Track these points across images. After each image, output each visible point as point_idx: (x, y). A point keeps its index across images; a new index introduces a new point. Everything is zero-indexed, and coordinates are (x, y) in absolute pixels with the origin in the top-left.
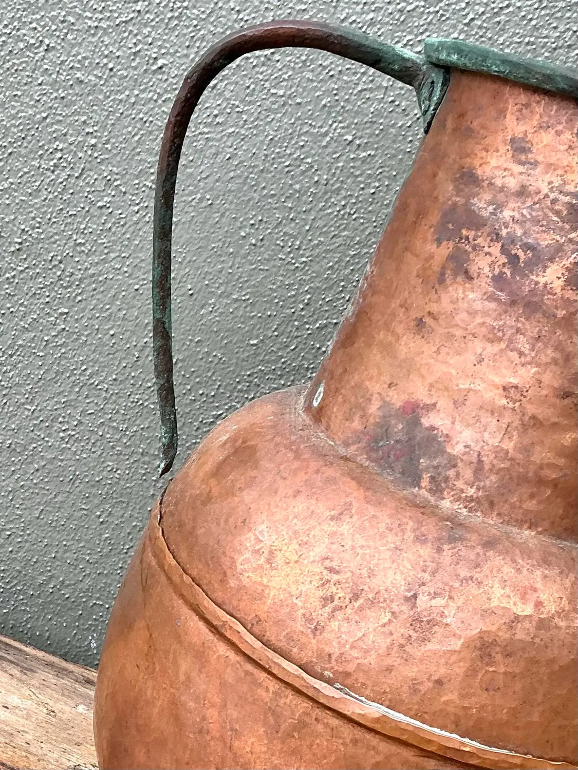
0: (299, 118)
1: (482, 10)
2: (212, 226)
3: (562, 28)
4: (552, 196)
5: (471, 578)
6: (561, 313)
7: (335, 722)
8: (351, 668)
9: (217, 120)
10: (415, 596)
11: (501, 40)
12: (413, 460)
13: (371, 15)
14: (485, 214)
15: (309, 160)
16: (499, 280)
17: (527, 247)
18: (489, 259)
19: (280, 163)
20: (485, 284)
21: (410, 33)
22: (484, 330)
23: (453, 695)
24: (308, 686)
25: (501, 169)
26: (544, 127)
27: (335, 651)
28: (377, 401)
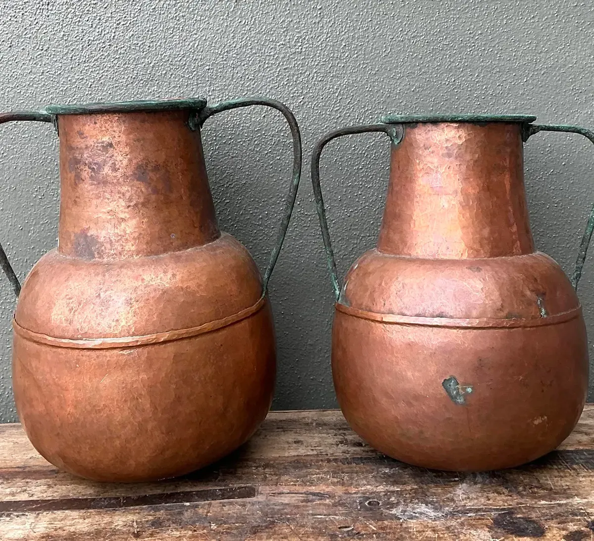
0: (38, 143)
1: (93, 81)
2: (19, 197)
3: (126, 77)
4: (96, 145)
5: (117, 280)
6: (115, 181)
7: (88, 353)
8: (86, 330)
9: (4, 155)
10: (99, 295)
11: (105, 89)
12: (90, 249)
13: (51, 96)
14: (79, 158)
15: (50, 157)
16: (91, 177)
17: (95, 164)
18: (86, 172)
19: (38, 163)
20: (88, 181)
21: (69, 98)
22: (94, 196)
23: (123, 323)
24: (74, 344)
25: (78, 142)
26: (84, 125)
27: (79, 327)
28: (73, 235)
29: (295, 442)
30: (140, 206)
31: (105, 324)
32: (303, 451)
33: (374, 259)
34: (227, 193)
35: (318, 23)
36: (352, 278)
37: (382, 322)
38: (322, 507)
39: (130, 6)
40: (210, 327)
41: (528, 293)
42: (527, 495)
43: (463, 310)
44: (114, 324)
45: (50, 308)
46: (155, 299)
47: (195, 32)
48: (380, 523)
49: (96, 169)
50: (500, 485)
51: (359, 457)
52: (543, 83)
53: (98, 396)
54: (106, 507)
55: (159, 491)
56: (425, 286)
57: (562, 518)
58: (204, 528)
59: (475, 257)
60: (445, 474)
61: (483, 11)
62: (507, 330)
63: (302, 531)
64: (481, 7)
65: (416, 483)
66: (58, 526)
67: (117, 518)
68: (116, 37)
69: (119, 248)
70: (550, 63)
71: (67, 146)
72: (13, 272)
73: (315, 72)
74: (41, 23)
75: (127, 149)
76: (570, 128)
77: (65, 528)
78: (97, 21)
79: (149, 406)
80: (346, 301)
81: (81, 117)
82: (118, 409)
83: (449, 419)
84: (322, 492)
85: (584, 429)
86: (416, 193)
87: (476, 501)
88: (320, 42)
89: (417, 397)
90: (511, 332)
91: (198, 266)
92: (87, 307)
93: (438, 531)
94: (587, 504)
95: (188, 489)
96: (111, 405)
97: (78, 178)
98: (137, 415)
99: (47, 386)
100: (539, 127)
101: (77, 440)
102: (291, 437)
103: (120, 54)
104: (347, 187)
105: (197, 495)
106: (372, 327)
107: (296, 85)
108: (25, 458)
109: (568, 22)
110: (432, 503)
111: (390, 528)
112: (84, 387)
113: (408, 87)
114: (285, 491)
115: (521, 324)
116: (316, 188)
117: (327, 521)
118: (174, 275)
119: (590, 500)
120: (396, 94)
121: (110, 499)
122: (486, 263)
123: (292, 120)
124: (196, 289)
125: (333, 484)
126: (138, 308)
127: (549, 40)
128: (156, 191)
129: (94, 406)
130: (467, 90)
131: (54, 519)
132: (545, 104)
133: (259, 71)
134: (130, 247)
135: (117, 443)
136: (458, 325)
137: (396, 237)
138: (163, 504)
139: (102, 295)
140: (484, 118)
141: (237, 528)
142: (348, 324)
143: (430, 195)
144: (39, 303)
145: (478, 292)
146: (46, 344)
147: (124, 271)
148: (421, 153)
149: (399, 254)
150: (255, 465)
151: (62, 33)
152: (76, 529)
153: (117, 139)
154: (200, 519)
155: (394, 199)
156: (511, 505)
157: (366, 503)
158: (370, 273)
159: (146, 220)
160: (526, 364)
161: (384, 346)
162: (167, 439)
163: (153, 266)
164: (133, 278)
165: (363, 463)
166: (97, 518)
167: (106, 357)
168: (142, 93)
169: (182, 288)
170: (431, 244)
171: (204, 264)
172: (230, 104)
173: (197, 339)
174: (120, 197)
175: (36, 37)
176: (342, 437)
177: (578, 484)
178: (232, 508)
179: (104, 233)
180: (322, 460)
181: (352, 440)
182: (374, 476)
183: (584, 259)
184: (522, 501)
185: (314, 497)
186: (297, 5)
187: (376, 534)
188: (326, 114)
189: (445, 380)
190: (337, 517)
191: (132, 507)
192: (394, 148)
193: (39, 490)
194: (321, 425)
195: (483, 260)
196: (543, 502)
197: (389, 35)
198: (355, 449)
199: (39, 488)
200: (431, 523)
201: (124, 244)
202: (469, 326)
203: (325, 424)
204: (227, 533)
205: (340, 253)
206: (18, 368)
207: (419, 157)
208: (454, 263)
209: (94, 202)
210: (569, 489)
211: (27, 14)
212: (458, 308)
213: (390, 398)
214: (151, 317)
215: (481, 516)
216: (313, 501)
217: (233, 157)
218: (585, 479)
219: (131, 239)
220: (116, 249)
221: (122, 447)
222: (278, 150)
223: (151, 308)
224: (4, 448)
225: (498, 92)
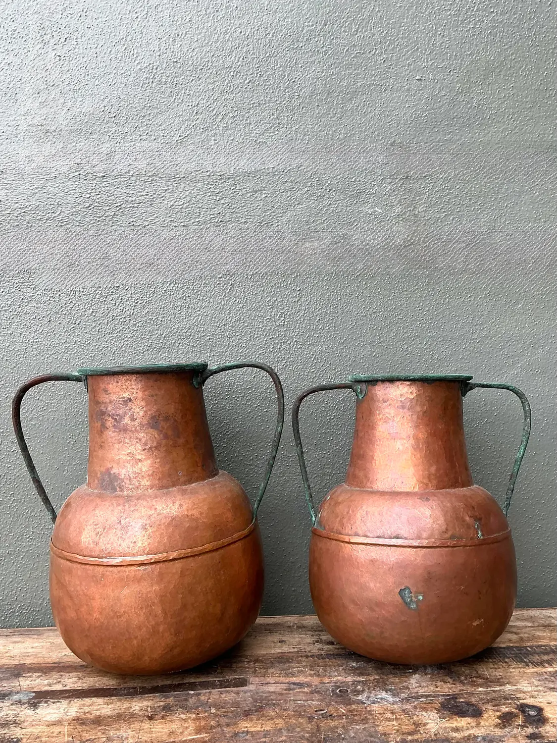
0: (72, 399)
1: (116, 348)
2: (56, 443)
3: (143, 346)
4: (118, 400)
5: (135, 509)
6: (133, 429)
7: (111, 569)
8: (110, 550)
9: (44, 409)
10: (120, 521)
12: (113, 484)
13: (82, 361)
14: (104, 410)
15: (81, 411)
16: (114, 426)
17: (117, 415)
18: (110, 422)
19: (71, 415)
20: (112, 429)
21: (97, 362)
22: (116, 441)
23: (139, 544)
24: (100, 562)
25: (104, 398)
26: (109, 383)
27: (104, 547)
28: (99, 473)
29: (280, 642)
30: (153, 449)
31: (124, 545)
32: (286, 649)
33: (343, 492)
34: (224, 439)
35: (298, 301)
36: (326, 507)
37: (349, 543)
38: (301, 694)
40: (210, 548)
41: (467, 518)
42: (468, 683)
43: (415, 532)
44: (132, 545)
45: (80, 533)
46: (166, 524)
47: (198, 309)
48: (349, 707)
49: (118, 419)
50: (446, 676)
51: (332, 653)
52: (479, 350)
53: (119, 604)
54: (125, 695)
55: (169, 682)
56: (384, 513)
57: (496, 702)
58: (206, 712)
59: (424, 490)
60: (401, 667)
61: (430, 292)
62: (450, 549)
63: (285, 714)
64: (428, 289)
65: (378, 674)
66: (87, 711)
67: (134, 704)
68: (135, 314)
69: (137, 484)
70: (484, 333)
71: (95, 402)
72: (50, 504)
73: (295, 341)
74: (74, 302)
75: (143, 403)
76: (500, 385)
77: (92, 712)
78: (119, 300)
79: (160, 612)
80: (321, 526)
81: (106, 377)
82: (135, 615)
83: (404, 621)
84: (302, 682)
85: (514, 630)
86: (377, 438)
87: (426, 689)
88: (299, 317)
89: (379, 604)
90: (453, 551)
91: (200, 497)
92: (109, 532)
93: (395, 713)
94: (516, 691)
95: (193, 681)
96: (130, 612)
97: (104, 427)
98: (151, 619)
99: (78, 596)
100: (475, 384)
101: (102, 640)
102: (276, 637)
103: (138, 327)
104: (320, 434)
105: (199, 685)
106: (341, 546)
107: (280, 352)
108: (60, 655)
109: (498, 300)
110: (390, 690)
111: (357, 711)
112: (107, 596)
113: (370, 352)
114: (271, 682)
115: (462, 544)
116: (296, 435)
117: (305, 706)
118: (181, 505)
119: (519, 687)
120: (361, 358)
121: (129, 688)
122: (434, 495)
123: (276, 379)
124: (199, 516)
125: (311, 675)
126: (152, 532)
127: (483, 315)
128: (166, 437)
129: (116, 612)
130: (417, 355)
131: (84, 705)
132: (480, 367)
133: (250, 340)
134: (146, 482)
135: (135, 642)
136: (411, 545)
137: (361, 474)
138: (172, 693)
139: (123, 522)
140: (431, 377)
141: (232, 712)
142: (322, 544)
143: (388, 439)
144: (72, 528)
145: (427, 518)
146: (77, 562)
147: (141, 502)
148: (380, 405)
149: (363, 488)
150: (247, 660)
151: (91, 310)
152: (101, 713)
153: (135, 395)
154: (202, 704)
155: (360, 443)
156: (455, 692)
157: (337, 691)
158: (340, 503)
159: (158, 460)
160: (466, 577)
161: (352, 562)
162: (175, 639)
163: (164, 498)
164: (148, 507)
165: (335, 658)
166: (118, 704)
167: (126, 572)
169: (187, 516)
170: (389, 480)
171: (205, 496)
172: (226, 367)
173: (200, 558)
174: (137, 442)
175: (70, 313)
176: (317, 637)
177: (509, 674)
178: (229, 695)
179: (124, 471)
180: (301, 656)
181: (325, 640)
182: (343, 669)
183: (513, 491)
184: (464, 688)
185: (295, 686)
186: (281, 287)
187: (345, 716)
188: (304, 375)
189: (401, 590)
190: (314, 703)
191: (147, 695)
192: (359, 403)
193: (71, 682)
194: (301, 627)
195: (431, 492)
196: (481, 689)
197: (355, 311)
198: (328, 647)
199: (71, 680)
200: (391, 707)
201: (141, 480)
202: (421, 545)
203: (304, 627)
204: (224, 716)
205: (316, 487)
206: (54, 582)
207: (379, 409)
208: (407, 494)
209: (117, 446)
210: (502, 678)
211: (63, 295)
212: (411, 531)
213: (356, 604)
214: (162, 539)
215: (431, 700)
216: (294, 689)
217: (229, 410)
218: (515, 670)
219: (146, 476)
220: (134, 484)
221: (138, 645)
222: (266, 404)
223: (163, 532)
224: (43, 647)
225: (442, 356)
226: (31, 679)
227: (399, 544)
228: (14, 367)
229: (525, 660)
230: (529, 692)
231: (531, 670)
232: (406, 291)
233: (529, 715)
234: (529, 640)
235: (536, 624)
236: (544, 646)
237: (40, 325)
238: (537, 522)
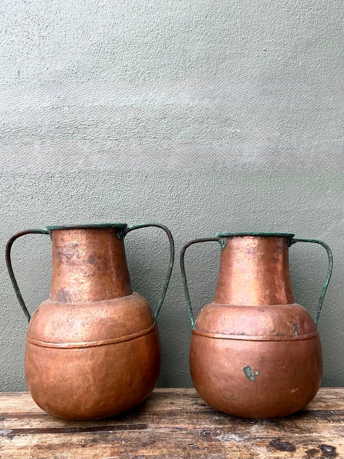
1: (73, 216)
2: (34, 274)
3: (90, 214)
4: (69, 245)
5: (78, 313)
6: (79, 263)
7: (62, 350)
8: (61, 338)
9: (27, 253)
10: (68, 320)
12: (65, 298)
13: (51, 223)
14: (61, 252)
16: (67, 261)
17: (69, 255)
18: (64, 259)
20: (65, 263)
22: (68, 271)
23: (80, 335)
24: (55, 346)
25: (61, 244)
26: (64, 235)
27: (57, 337)
28: (57, 291)
29: (171, 403)
30: (91, 276)
31: (70, 335)
32: (175, 408)
33: (211, 307)
34: (140, 274)
35: (187, 187)
36: (200, 316)
37: (213, 338)
38: (180, 434)
39: (92, 178)
40: (124, 339)
41: (288, 324)
42: (289, 432)
43: (254, 331)
44: (75, 335)
45: (44, 327)
46: (97, 323)
47: (125, 191)
48: (210, 443)
49: (69, 257)
50: (275, 426)
51: (203, 411)
52: (303, 219)
53: (66, 373)
54: (69, 432)
55: (97, 426)
56: (235, 319)
57: (305, 443)
58: (118, 443)
59: (261, 305)
60: (247, 420)
61: (271, 182)
62: (276, 342)
63: (169, 446)
64: (270, 180)
65: (231, 424)
66: (44, 441)
67: (74, 438)
68: (85, 194)
69: (80, 298)
70: (306, 208)
71: (56, 246)
72: (27, 311)
73: (186, 212)
75: (85, 247)
76: (313, 240)
77: (47, 442)
78: (75, 186)
79: (91, 378)
80: (196, 328)
81: (62, 231)
82: (76, 380)
83: (247, 388)
84: (182, 427)
85: (323, 400)
86: (232, 272)
87: (261, 433)
88: (188, 197)
89: (230, 377)
90: (278, 343)
91: (119, 307)
92: (61, 327)
93: (239, 447)
94: (320, 437)
95: (113, 425)
96: (72, 378)
97: (61, 262)
98: (86, 383)
99: (41, 367)
100: (297, 239)
101: (55, 396)
102: (169, 401)
103: (87, 202)
104: (201, 271)
105: (116, 427)
106: (208, 341)
107: (176, 219)
108: (30, 408)
109: (315, 188)
110: (238, 434)
111: (215, 445)
112: (59, 368)
113: (233, 220)
114: (162, 427)
115: (284, 339)
116: (182, 270)
117: (182, 441)
118: (107, 311)
119: (322, 434)
120: (227, 224)
121: (72, 429)
122: (267, 308)
123: (169, 234)
124: (118, 319)
125: (188, 424)
126: (88, 328)
127: (306, 197)
128: (99, 269)
129: (64, 378)
130: (263, 222)
131: (42, 438)
132: (304, 230)
133: (157, 211)
134: (85, 297)
135: (75, 397)
136: (251, 339)
137: (222, 295)
138: (99, 431)
139: (70, 321)
140: (266, 234)
141: (135, 444)
142: (197, 339)
143: (239, 273)
144: (39, 325)
145: (262, 322)
146: (41, 346)
147: (81, 309)
148: (235, 251)
149: (223, 304)
150: (148, 414)
151: (58, 192)
152: (52, 442)
153: (80, 242)
154: (117, 439)
155: (222, 275)
156: (280, 436)
157: (204, 433)
158: (208, 313)
159: (93, 283)
160: (287, 360)
161: (214, 350)
162: (101, 396)
163: (96, 307)
164: (86, 312)
165: (205, 414)
166: (64, 437)
167: (71, 352)
168: (97, 222)
169: (111, 318)
170: (239, 298)
171: (123, 306)
172: (138, 226)
173: (118, 345)
174: (81, 272)
176: (195, 401)
177: (317, 426)
178: (134, 434)
179: (72, 289)
180: (183, 412)
181: (200, 403)
182: (209, 420)
183: (321, 308)
184: (286, 434)
185: (177, 430)
186: (177, 178)
187: (207, 448)
188: (191, 234)
189: (244, 368)
190: (188, 440)
191: (82, 433)
192: (223, 250)
193: (36, 424)
194: (186, 395)
195: (266, 307)
196: (297, 435)
197: (224, 194)
198: (201, 407)
199: (36, 423)
200: (236, 443)
201: (82, 295)
202: (257, 339)
203: (187, 395)
204: (130, 446)
205: (198, 306)
206: (27, 359)
207: (234, 254)
208: (250, 307)
209: (68, 274)
210: (311, 429)
211: (41, 182)
212: (251, 330)
213: (217, 377)
214: (94, 332)
215: (263, 440)
216: (176, 431)
217: (143, 255)
218: (321, 424)
219: (86, 293)
220: (78, 298)
221: (77, 400)
222: (166, 252)
223: (94, 327)
224: (20, 403)
225: (279, 223)
226: (11, 422)
227: (243, 339)
228: (10, 226)
229: (328, 418)
230: (328, 438)
231: (331, 424)
232: (256, 181)
233: (326, 451)
234: (333, 406)
235: (339, 397)
236: (342, 410)
237: (26, 200)
238: (341, 332)
